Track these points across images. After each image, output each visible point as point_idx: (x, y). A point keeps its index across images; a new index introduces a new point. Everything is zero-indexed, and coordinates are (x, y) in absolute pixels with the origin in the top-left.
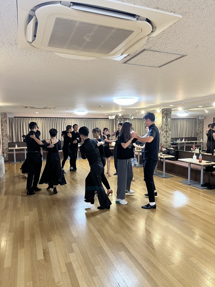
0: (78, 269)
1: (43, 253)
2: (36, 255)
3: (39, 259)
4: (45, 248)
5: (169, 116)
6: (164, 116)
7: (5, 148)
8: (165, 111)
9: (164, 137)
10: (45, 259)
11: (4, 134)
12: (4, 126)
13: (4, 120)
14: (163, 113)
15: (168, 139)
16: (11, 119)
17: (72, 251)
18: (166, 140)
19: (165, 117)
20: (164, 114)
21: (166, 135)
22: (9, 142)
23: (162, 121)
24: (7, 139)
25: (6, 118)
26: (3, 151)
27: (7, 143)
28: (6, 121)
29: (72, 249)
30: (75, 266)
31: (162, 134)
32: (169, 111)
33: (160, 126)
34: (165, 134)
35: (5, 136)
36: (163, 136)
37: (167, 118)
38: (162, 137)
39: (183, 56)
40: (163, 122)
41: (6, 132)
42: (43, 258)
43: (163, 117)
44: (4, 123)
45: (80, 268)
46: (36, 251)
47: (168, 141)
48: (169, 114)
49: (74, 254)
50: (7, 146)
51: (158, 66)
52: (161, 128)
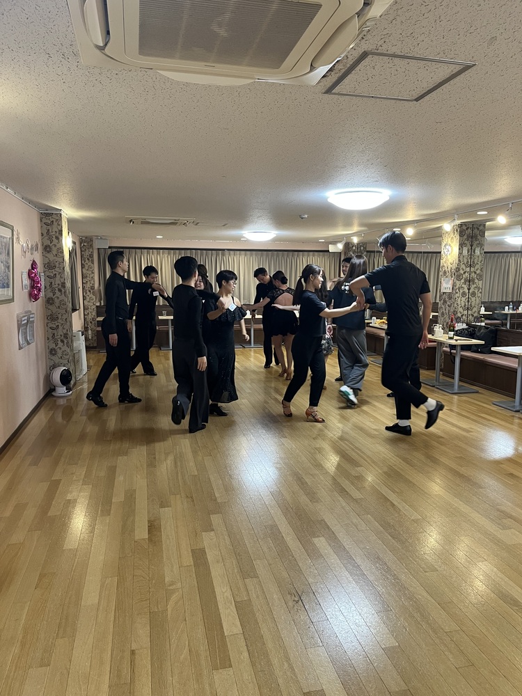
0: (217, 562)
1: (149, 526)
2: (133, 530)
3: (137, 538)
4: (152, 519)
5: (478, 242)
6: (466, 242)
7: (89, 317)
8: (467, 229)
9: (464, 294)
10: (150, 539)
11: (88, 285)
12: (86, 267)
13: (87, 253)
14: (461, 235)
15: (473, 299)
16: (102, 252)
17: (209, 528)
18: (468, 301)
19: (468, 243)
20: (465, 237)
21: (469, 289)
22: (98, 304)
23: (460, 254)
24: (94, 297)
25: (91, 250)
26: (86, 325)
27: (94, 307)
28: (91, 256)
29: (211, 524)
30: (211, 556)
31: (459, 289)
32: (478, 229)
33: (455, 266)
34: (466, 287)
35: (90, 291)
36: (461, 291)
37: (472, 246)
38: (457, 295)
39: (467, 68)
40: (462, 257)
41: (92, 282)
42: (147, 536)
43: (461, 246)
44: (87, 261)
45: (221, 560)
46: (133, 521)
47: (473, 305)
48: (479, 237)
49: (212, 533)
50: (94, 313)
51: (414, 98)
52: (457, 271)
